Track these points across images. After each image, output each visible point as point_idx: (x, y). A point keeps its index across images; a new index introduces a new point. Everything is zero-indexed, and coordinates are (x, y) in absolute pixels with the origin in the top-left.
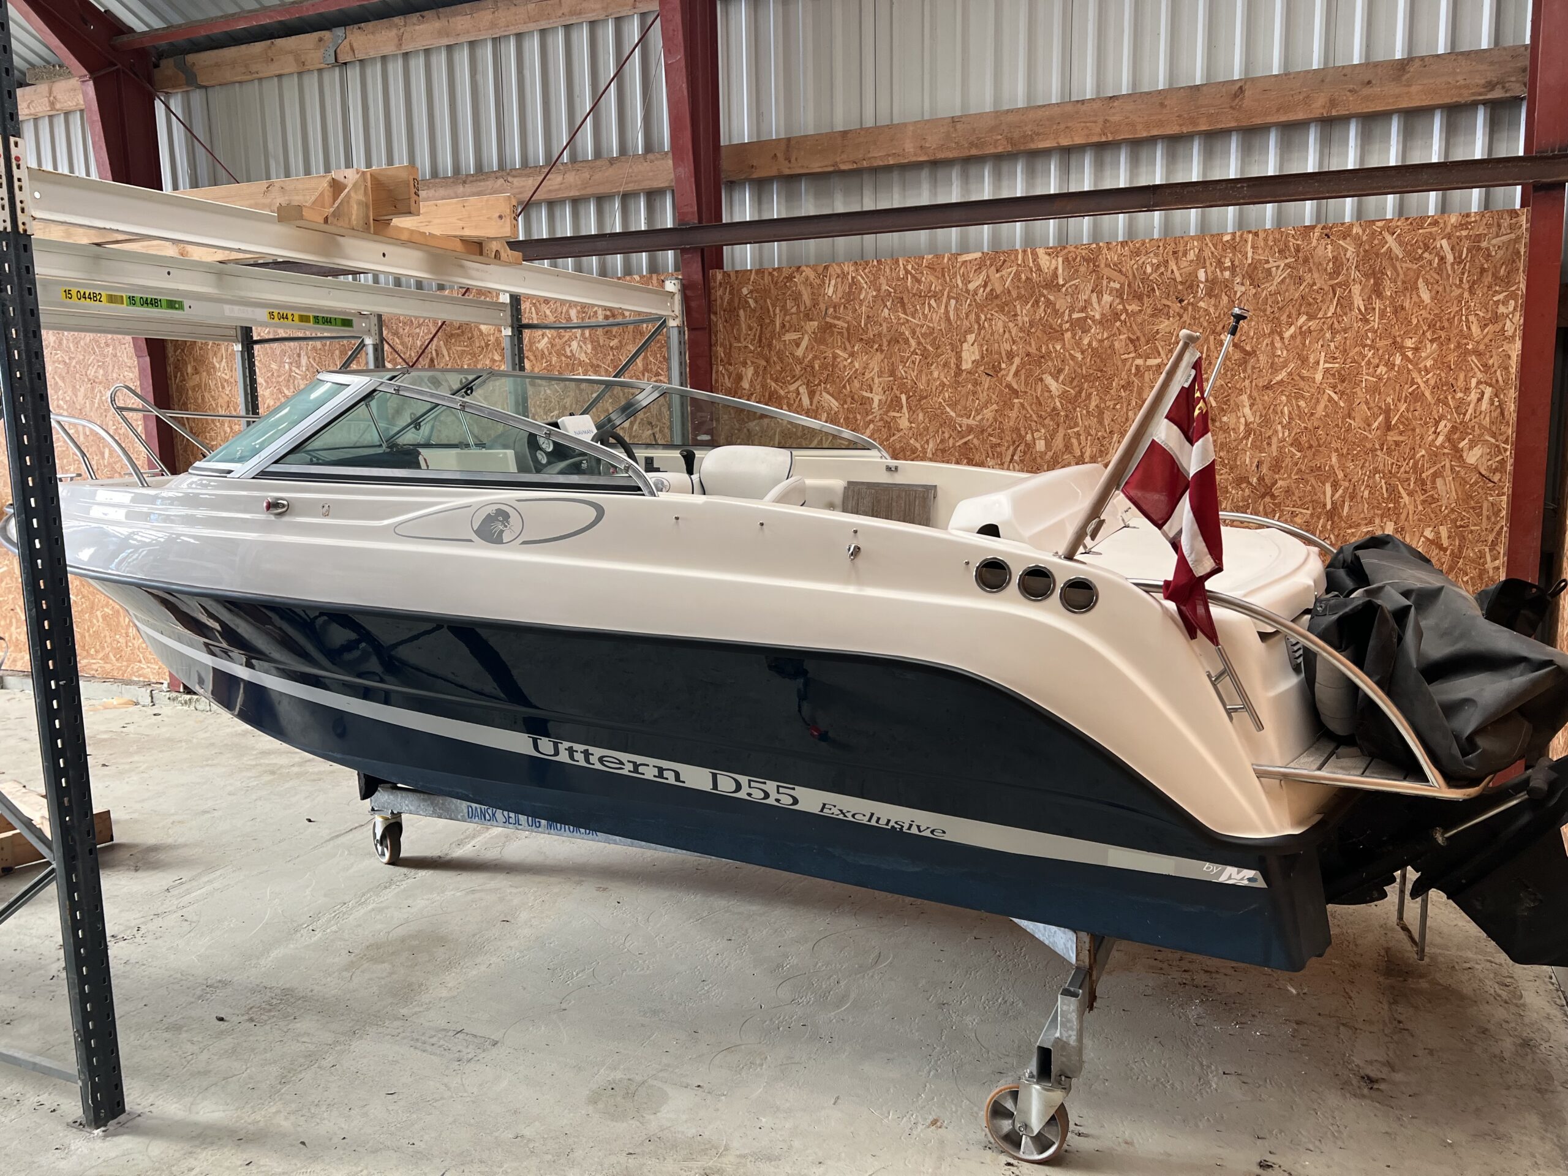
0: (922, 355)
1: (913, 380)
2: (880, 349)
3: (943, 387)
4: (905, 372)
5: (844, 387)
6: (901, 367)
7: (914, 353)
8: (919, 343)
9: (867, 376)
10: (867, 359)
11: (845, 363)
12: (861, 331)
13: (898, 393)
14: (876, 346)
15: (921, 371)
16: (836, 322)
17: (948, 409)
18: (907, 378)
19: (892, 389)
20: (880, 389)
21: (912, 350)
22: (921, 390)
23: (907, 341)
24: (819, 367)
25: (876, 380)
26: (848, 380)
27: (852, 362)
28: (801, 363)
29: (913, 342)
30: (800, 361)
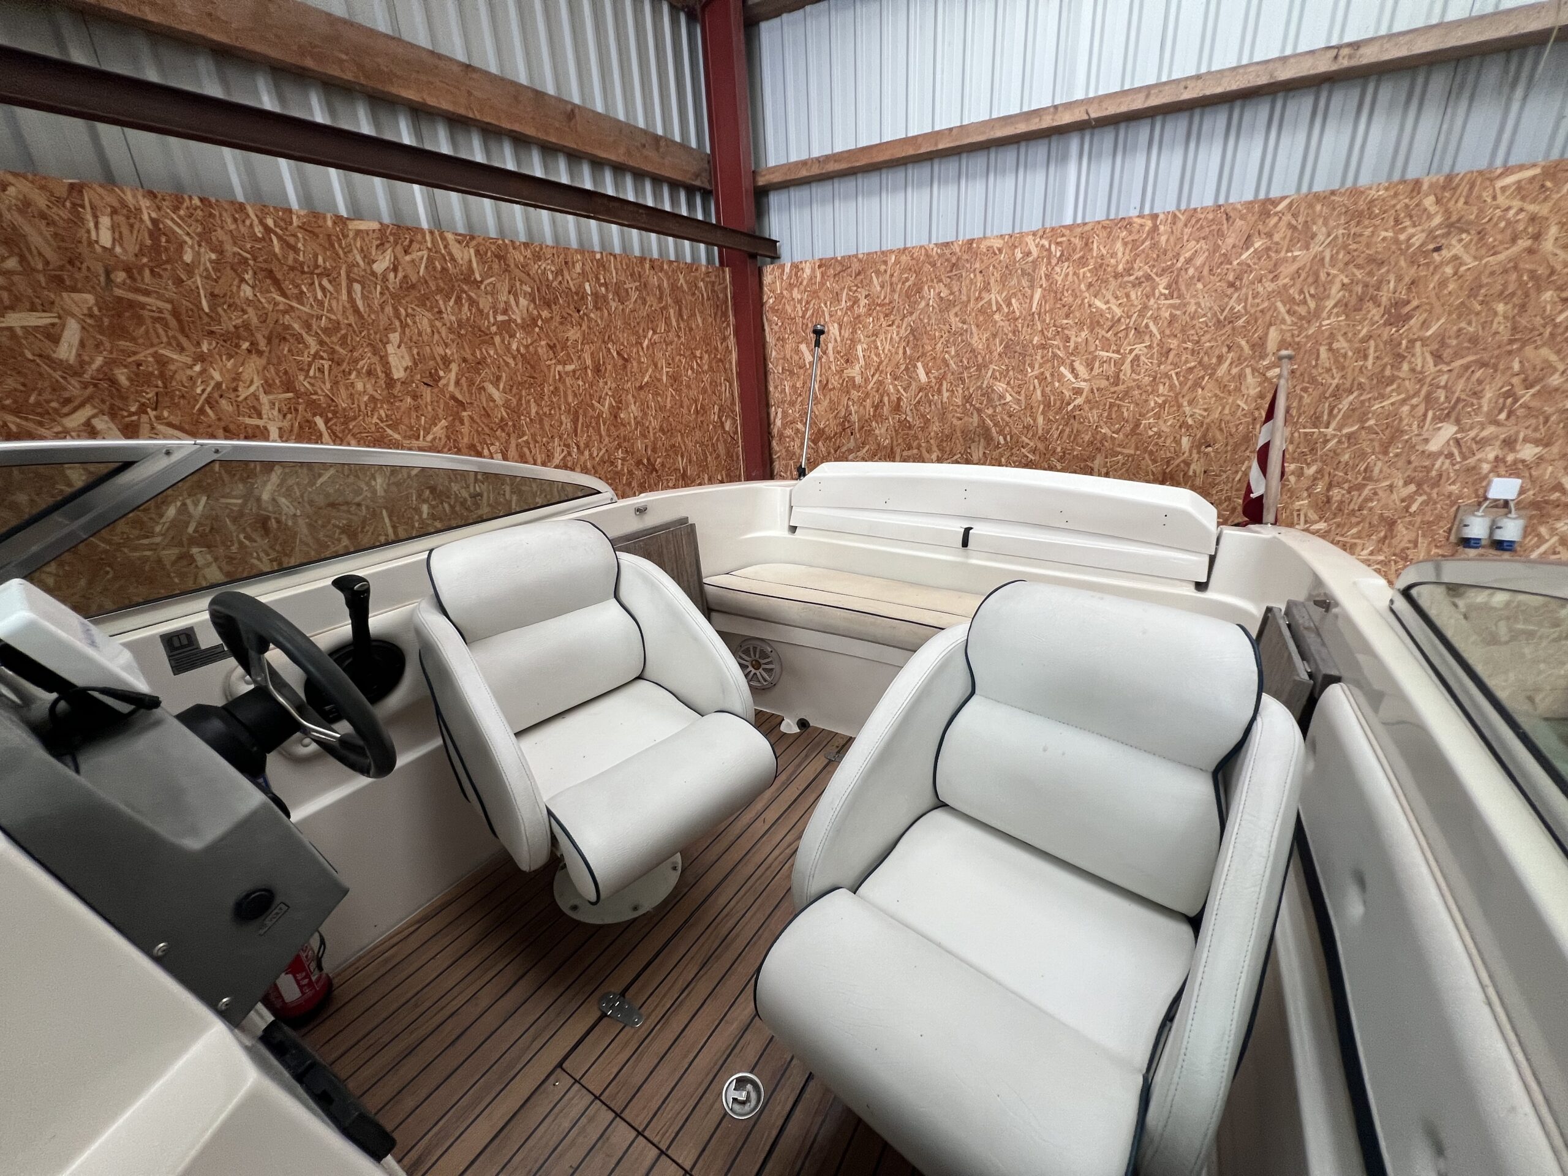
0: (332, 360)
1: (327, 395)
2: (254, 349)
3: (376, 404)
4: (312, 385)
5: (202, 411)
6: (301, 378)
7: (316, 356)
8: (321, 343)
9: (243, 393)
10: (235, 366)
11: (189, 372)
12: (206, 320)
13: (309, 415)
14: (246, 345)
15: (336, 383)
16: (142, 299)
17: (389, 431)
18: (316, 393)
19: (296, 410)
20: (276, 412)
21: (312, 352)
22: (344, 409)
23: (299, 339)
24: (130, 379)
25: (264, 399)
26: (208, 401)
27: (203, 371)
28: (80, 375)
29: (311, 341)
30: (75, 371)
